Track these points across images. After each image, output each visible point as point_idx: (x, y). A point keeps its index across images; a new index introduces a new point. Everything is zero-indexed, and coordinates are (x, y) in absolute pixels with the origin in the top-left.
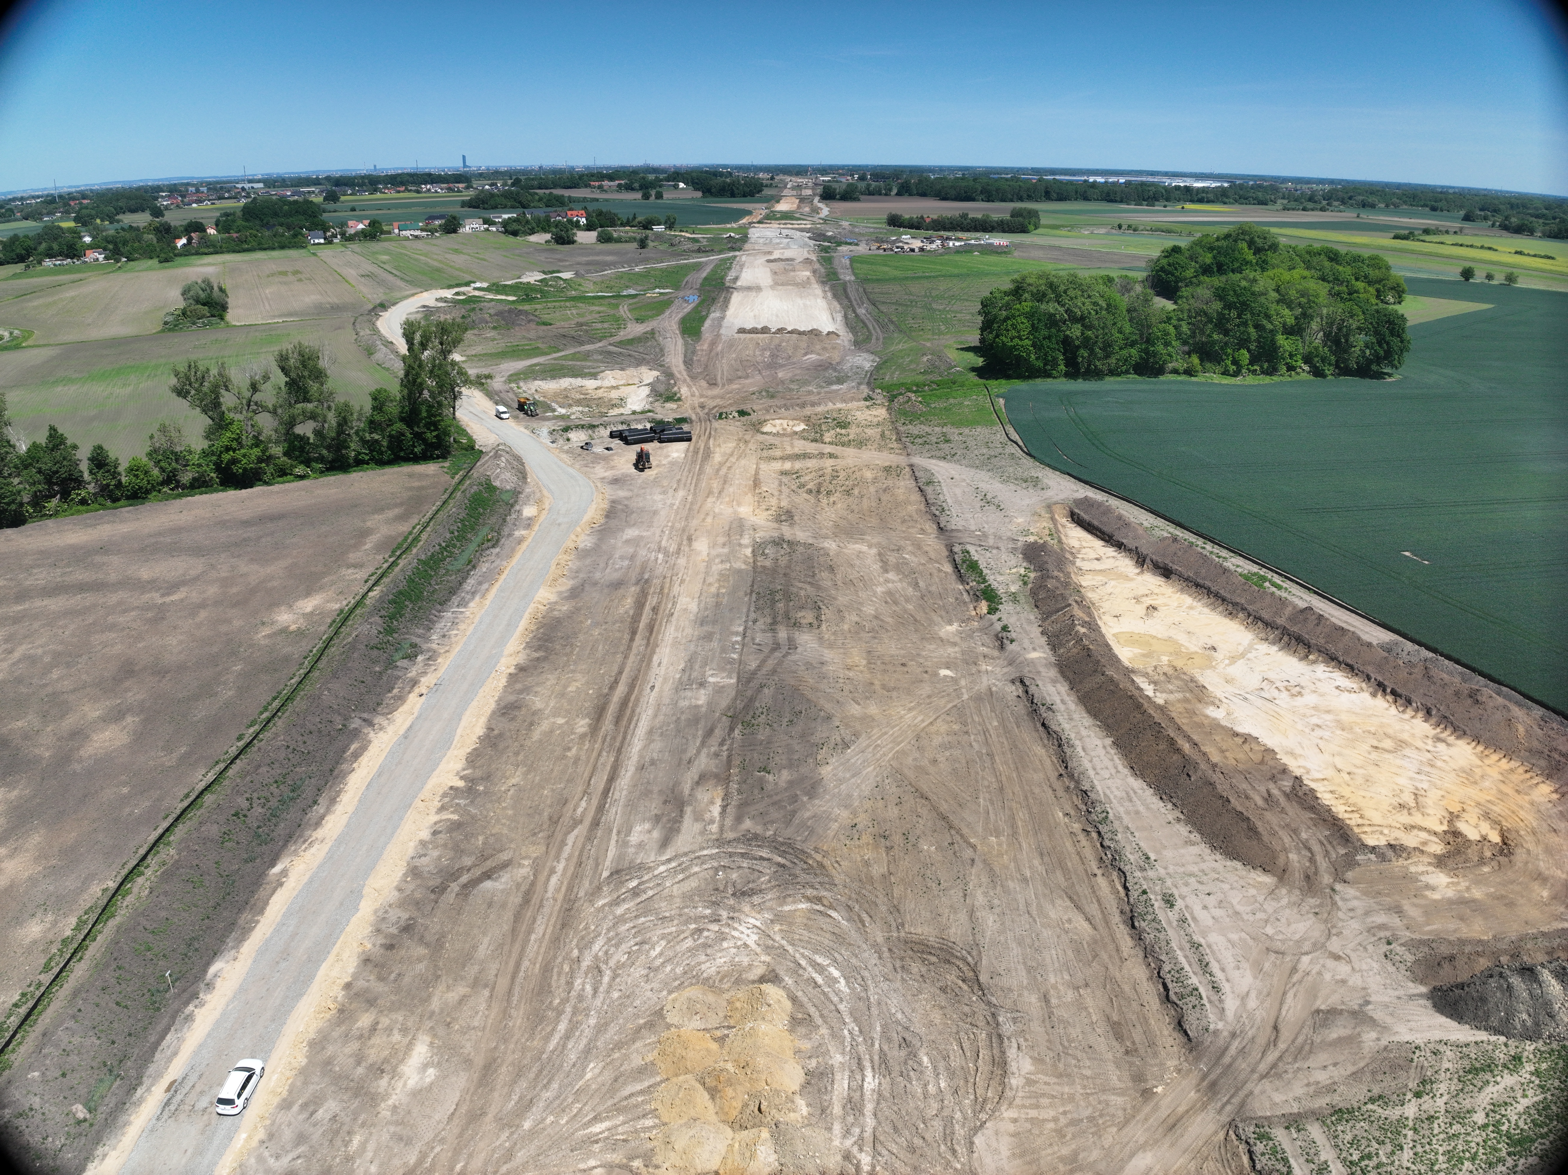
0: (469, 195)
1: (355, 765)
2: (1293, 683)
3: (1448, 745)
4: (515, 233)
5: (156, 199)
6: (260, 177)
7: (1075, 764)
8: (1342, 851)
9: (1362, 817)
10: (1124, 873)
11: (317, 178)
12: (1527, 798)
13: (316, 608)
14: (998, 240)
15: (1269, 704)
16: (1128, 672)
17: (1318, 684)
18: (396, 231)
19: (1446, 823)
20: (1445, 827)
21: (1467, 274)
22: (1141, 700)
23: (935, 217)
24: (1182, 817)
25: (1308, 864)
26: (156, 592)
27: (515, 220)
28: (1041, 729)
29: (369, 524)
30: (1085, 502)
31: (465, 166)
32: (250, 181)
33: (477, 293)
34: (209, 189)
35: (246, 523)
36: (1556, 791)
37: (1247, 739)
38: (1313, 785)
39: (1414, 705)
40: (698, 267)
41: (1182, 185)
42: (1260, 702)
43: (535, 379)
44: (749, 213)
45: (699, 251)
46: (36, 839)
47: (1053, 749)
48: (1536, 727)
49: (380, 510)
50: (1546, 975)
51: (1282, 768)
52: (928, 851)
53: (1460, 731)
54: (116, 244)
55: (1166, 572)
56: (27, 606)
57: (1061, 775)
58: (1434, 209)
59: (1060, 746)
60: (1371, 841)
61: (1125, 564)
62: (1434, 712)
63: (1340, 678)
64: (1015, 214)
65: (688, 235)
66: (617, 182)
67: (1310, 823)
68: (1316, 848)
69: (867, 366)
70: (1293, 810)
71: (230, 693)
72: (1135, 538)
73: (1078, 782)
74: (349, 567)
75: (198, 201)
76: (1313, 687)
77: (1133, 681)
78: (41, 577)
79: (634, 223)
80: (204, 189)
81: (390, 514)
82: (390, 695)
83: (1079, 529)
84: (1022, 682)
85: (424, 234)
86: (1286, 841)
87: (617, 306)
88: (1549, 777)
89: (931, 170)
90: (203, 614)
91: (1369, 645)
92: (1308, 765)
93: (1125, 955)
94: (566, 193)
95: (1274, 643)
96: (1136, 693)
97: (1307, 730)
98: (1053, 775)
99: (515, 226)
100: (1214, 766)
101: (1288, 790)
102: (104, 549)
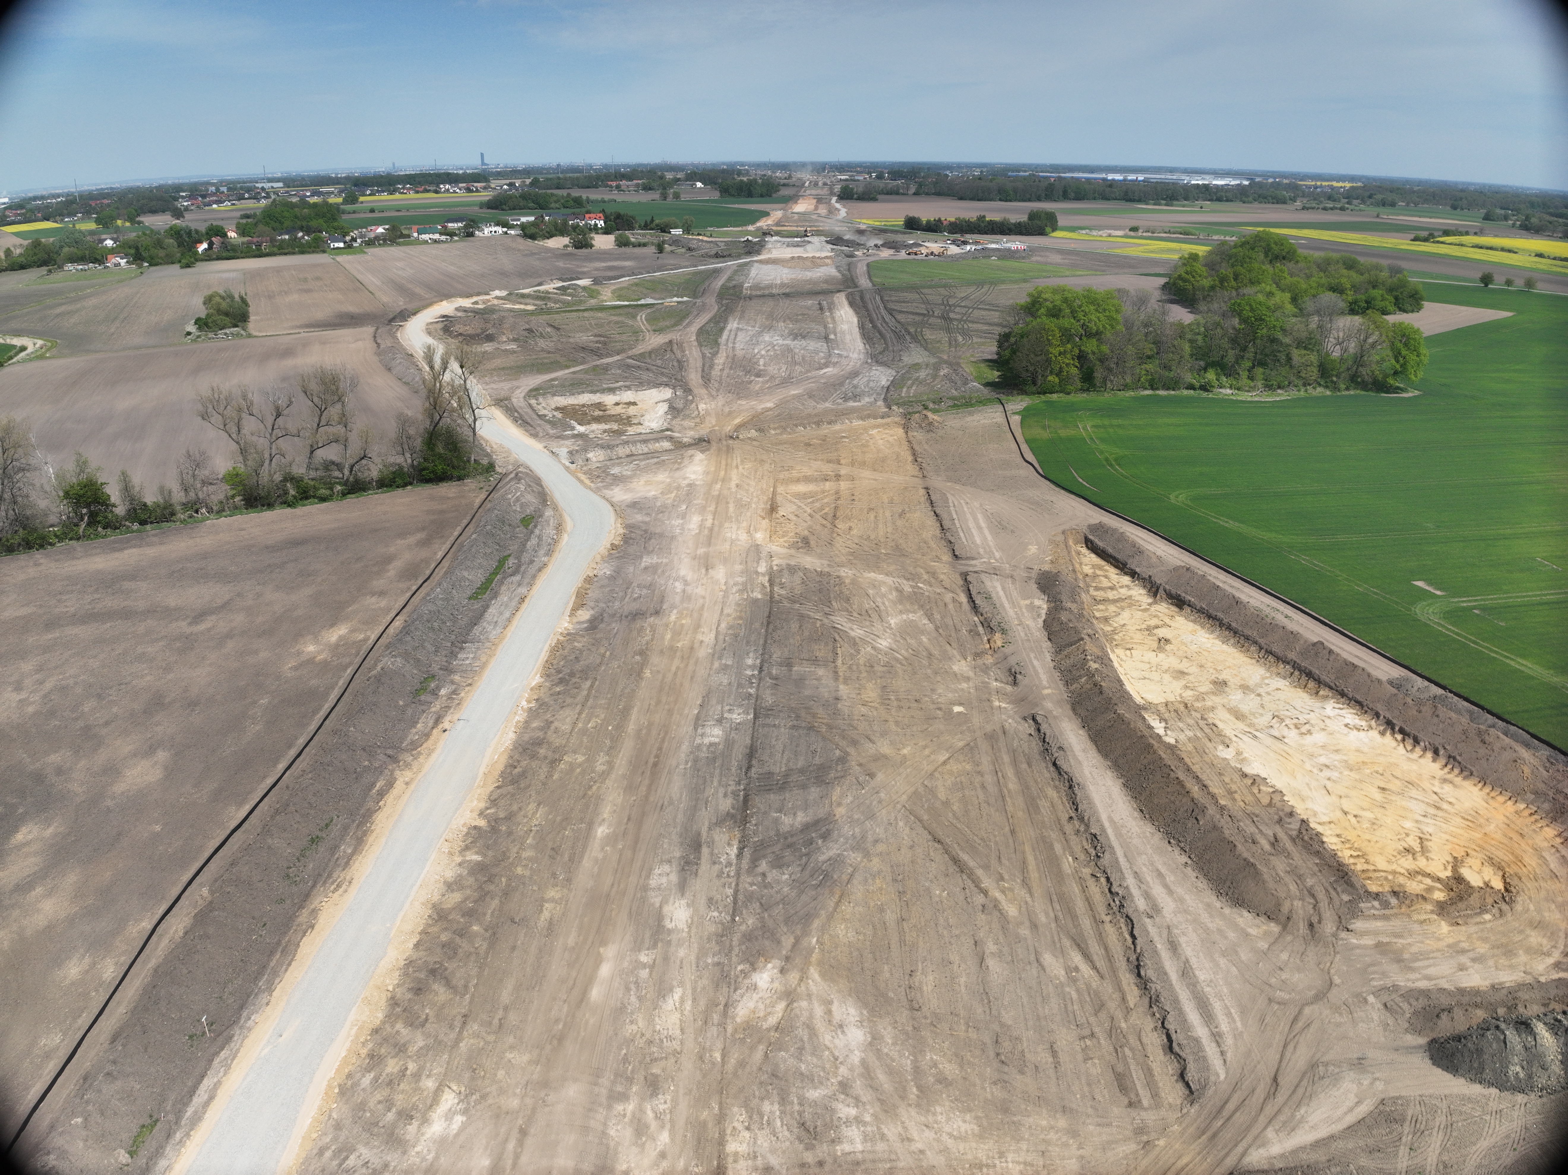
0: (486, 196)
1: (381, 803)
2: (1302, 721)
3: (1455, 786)
4: (533, 237)
5: (176, 199)
6: (279, 175)
7: (1085, 807)
8: (1346, 898)
9: (1367, 862)
10: (1131, 921)
11: (337, 178)
12: (1530, 842)
13: (341, 638)
14: (1015, 244)
15: (1278, 744)
16: (1138, 710)
17: (1327, 721)
18: (416, 235)
19: (1450, 868)
20: (1449, 873)
21: (1486, 280)
22: (1152, 741)
23: (953, 220)
24: (1189, 862)
25: (1312, 912)
26: (183, 620)
27: (532, 224)
28: (1052, 769)
29: (392, 549)
30: (1098, 528)
31: (483, 163)
32: (270, 180)
33: (496, 302)
34: (229, 189)
35: (271, 549)
36: (1559, 835)
37: (1255, 780)
38: (1320, 829)
39: (1422, 744)
40: (716, 272)
41: (1200, 182)
42: (1269, 741)
43: (554, 395)
44: (766, 214)
45: (717, 256)
46: (72, 879)
47: (1064, 788)
48: (1541, 769)
49: (402, 535)
50: (1541, 1029)
51: (1288, 810)
52: (940, 896)
53: (1466, 772)
54: (137, 249)
55: (1179, 602)
56: (58, 635)
57: (1071, 818)
58: (1454, 208)
59: (1071, 787)
60: (1373, 888)
61: (1139, 593)
62: (1442, 752)
63: (1350, 716)
64: (1033, 216)
65: (705, 239)
66: (635, 182)
67: (1316, 869)
68: (1321, 895)
69: (884, 382)
70: (1299, 857)
71: (257, 728)
72: (1150, 566)
73: (1087, 826)
74: (373, 594)
75: (218, 202)
76: (1322, 725)
77: (1144, 718)
78: (71, 605)
79: (653, 225)
80: (224, 189)
81: (412, 540)
82: (414, 730)
83: (1093, 556)
84: (1034, 719)
85: (443, 238)
86: (1291, 887)
87: (634, 317)
88: (1554, 820)
89: (949, 167)
90: (230, 645)
91: (1379, 681)
92: (1316, 808)
93: (1131, 1005)
94: (584, 194)
95: (1285, 678)
96: (1146, 732)
97: (1315, 771)
98: (1064, 817)
99: (533, 230)
100: (1222, 808)
101: (1294, 833)
102: (133, 576)
